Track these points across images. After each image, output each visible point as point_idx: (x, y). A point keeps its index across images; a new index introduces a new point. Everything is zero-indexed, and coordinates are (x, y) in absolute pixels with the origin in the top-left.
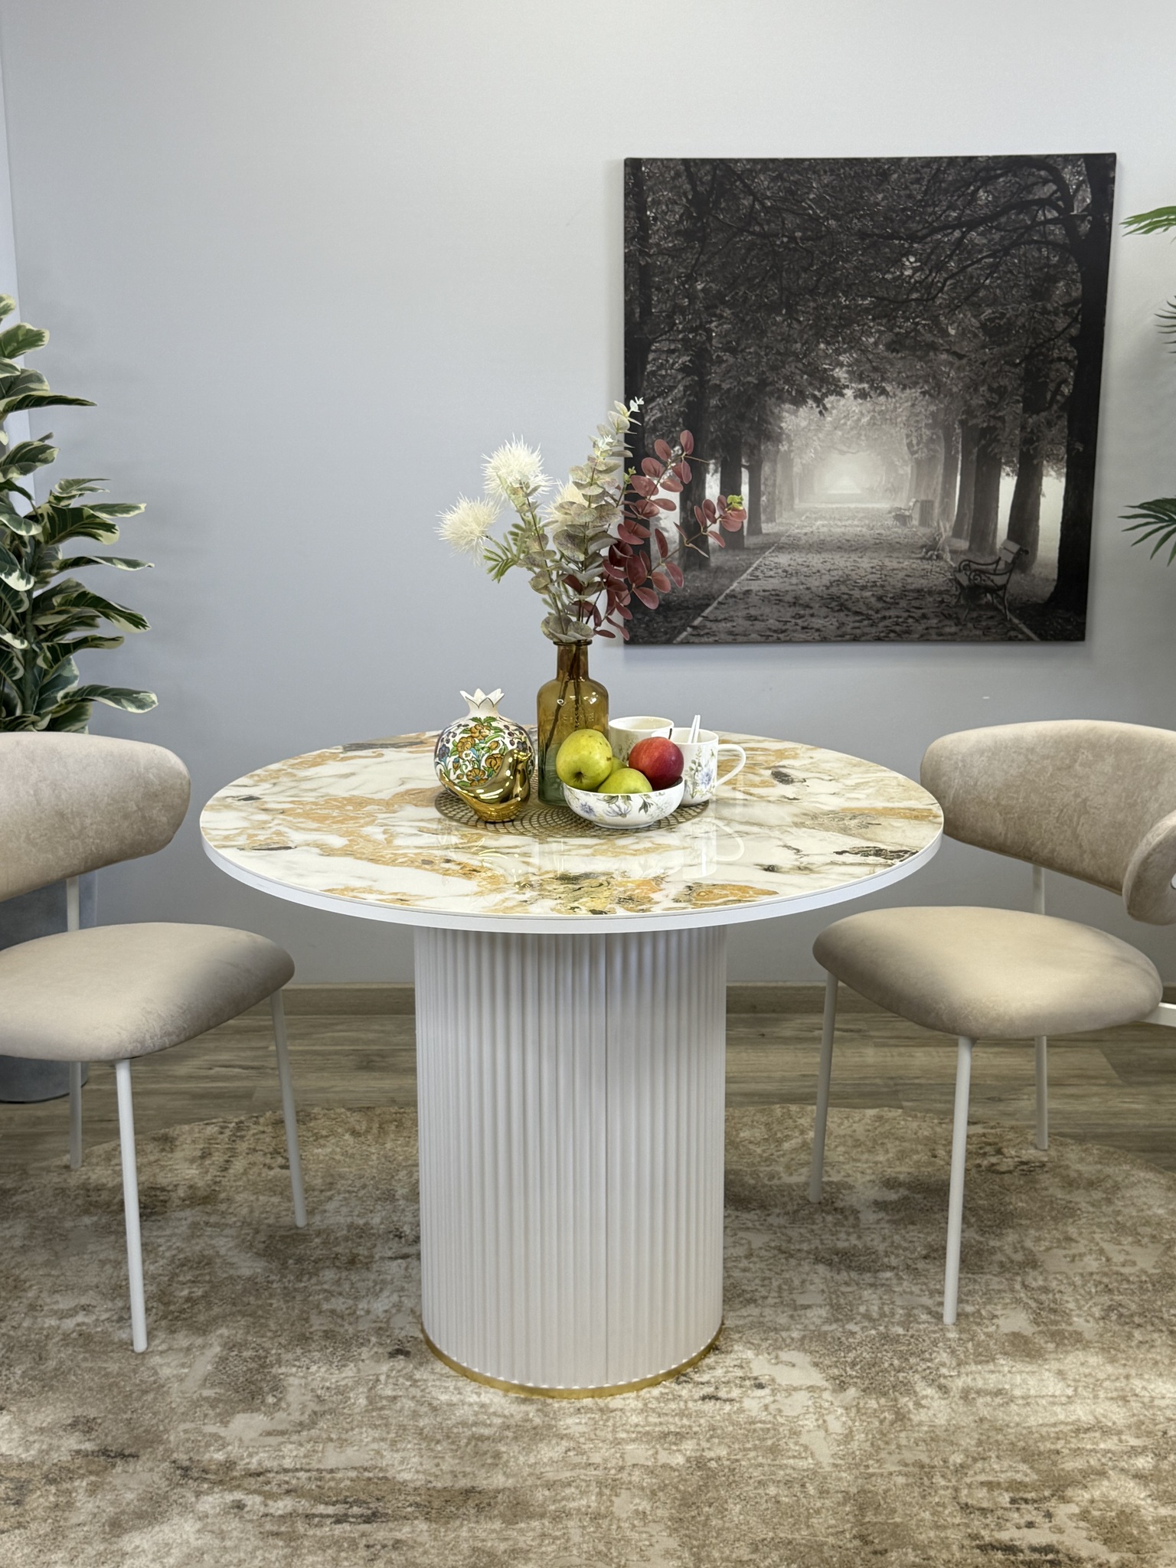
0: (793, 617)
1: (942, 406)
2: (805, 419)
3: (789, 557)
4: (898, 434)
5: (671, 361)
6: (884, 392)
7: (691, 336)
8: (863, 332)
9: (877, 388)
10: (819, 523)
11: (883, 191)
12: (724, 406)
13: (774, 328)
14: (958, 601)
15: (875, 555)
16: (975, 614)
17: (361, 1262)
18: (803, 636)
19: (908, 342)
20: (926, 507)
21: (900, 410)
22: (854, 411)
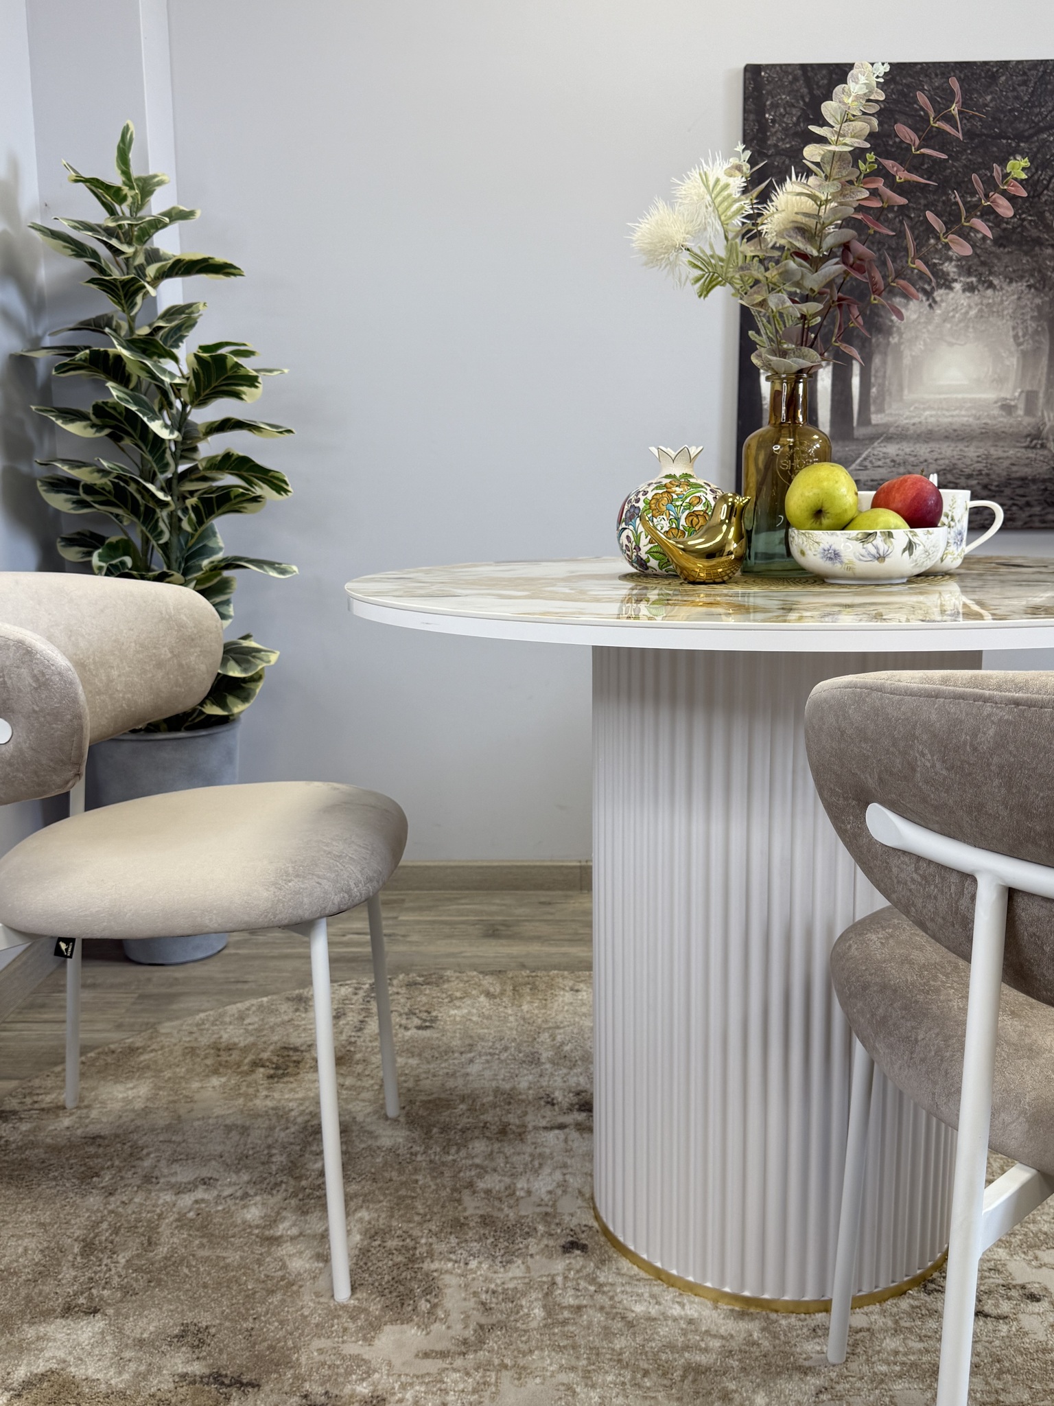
1: (1047, 299)
2: (915, 312)
3: (897, 447)
4: (1004, 326)
6: (991, 285)
9: (984, 282)
10: (927, 413)
11: (991, 93)
15: (981, 444)
17: (514, 1132)
19: (1014, 237)
20: (1030, 398)
21: (1006, 303)
22: (962, 304)
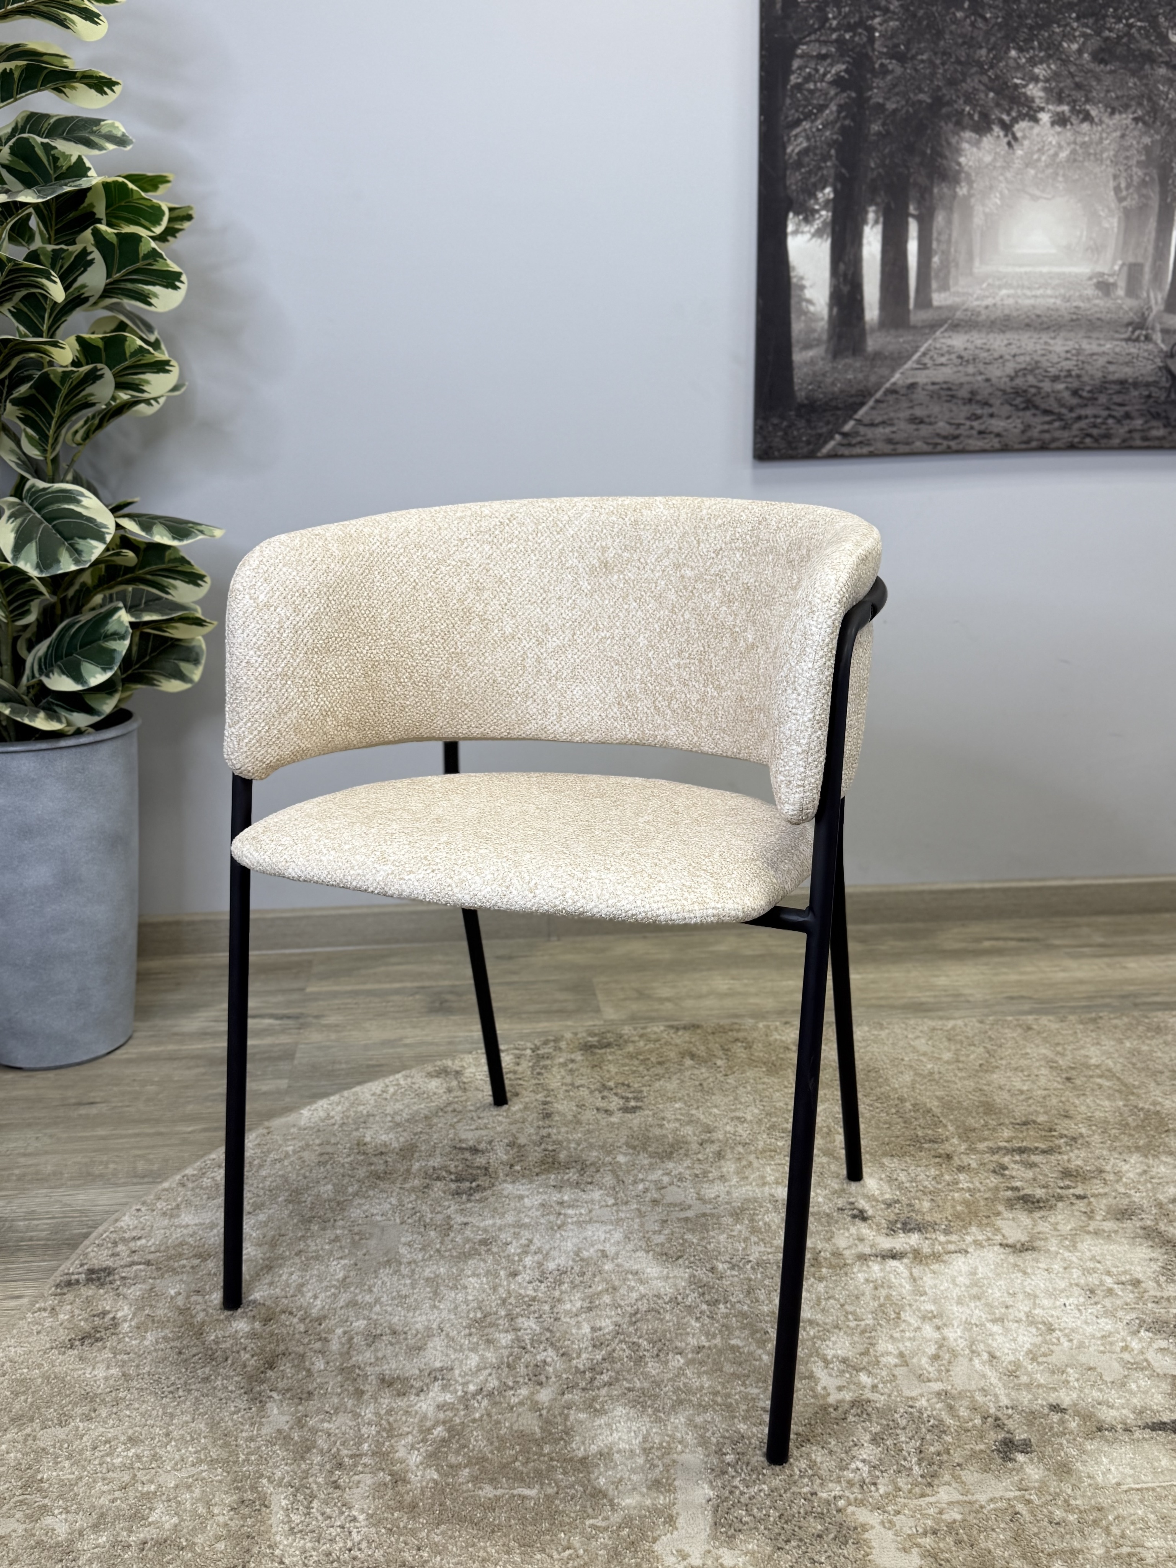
0: (968, 419)
1: (1158, 137)
2: (989, 152)
3: (966, 337)
4: (1104, 174)
5: (822, 70)
6: (1087, 117)
7: (847, 36)
8: (1064, 36)
9: (1079, 112)
10: (1004, 292)
12: (888, 133)
13: (953, 27)
14: (1168, 396)
15: (1072, 335)
18: (980, 444)
19: (1119, 50)
20: (1134, 272)
21: (1107, 142)
22: (1050, 143)
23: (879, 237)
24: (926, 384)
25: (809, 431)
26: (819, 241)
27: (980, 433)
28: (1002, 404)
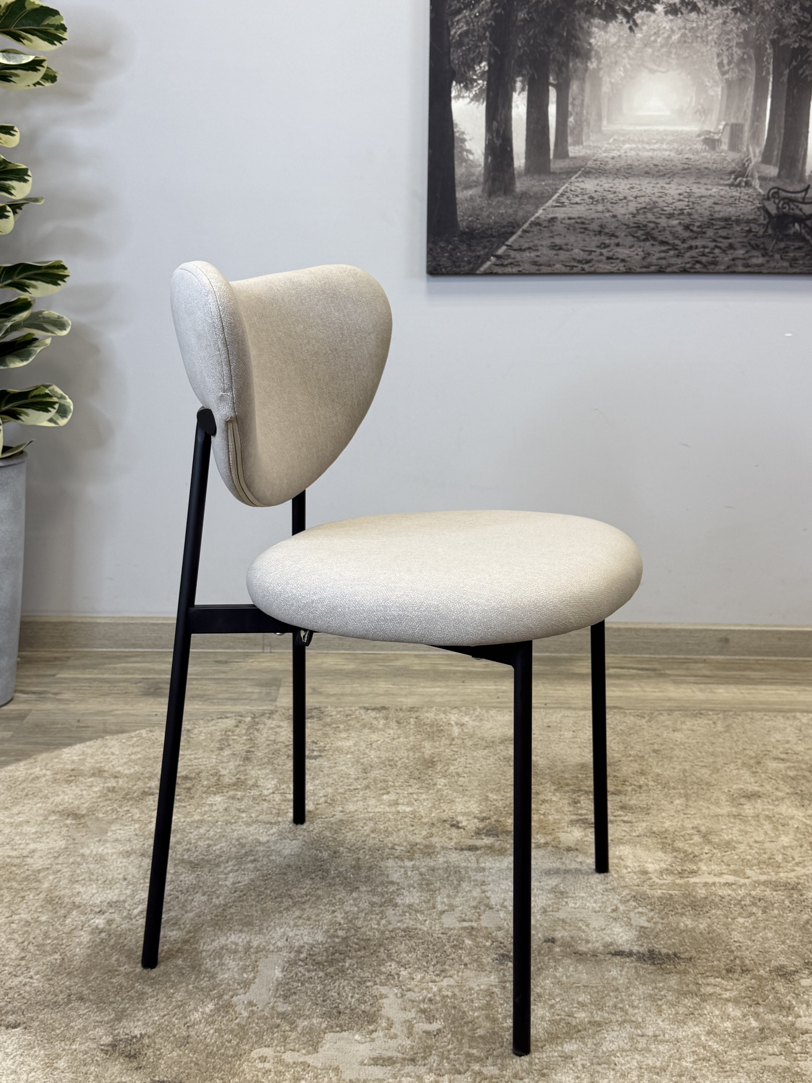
0: (598, 247)
1: (754, 24)
2: (615, 35)
3: (596, 182)
4: (709, 52)
6: (695, 8)
10: (627, 146)
12: (532, 19)
14: (766, 231)
15: (683, 181)
16: (782, 245)
18: (608, 268)
20: (735, 131)
21: (711, 28)
22: (665, 28)
23: (525, 101)
24: (564, 219)
25: (470, 253)
26: (477, 103)
27: (608, 258)
28: (626, 236)
